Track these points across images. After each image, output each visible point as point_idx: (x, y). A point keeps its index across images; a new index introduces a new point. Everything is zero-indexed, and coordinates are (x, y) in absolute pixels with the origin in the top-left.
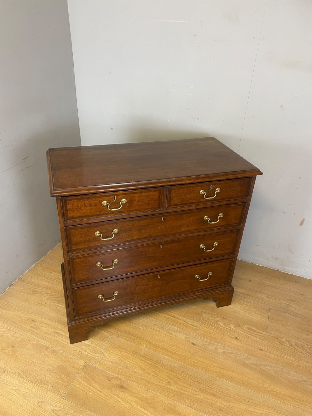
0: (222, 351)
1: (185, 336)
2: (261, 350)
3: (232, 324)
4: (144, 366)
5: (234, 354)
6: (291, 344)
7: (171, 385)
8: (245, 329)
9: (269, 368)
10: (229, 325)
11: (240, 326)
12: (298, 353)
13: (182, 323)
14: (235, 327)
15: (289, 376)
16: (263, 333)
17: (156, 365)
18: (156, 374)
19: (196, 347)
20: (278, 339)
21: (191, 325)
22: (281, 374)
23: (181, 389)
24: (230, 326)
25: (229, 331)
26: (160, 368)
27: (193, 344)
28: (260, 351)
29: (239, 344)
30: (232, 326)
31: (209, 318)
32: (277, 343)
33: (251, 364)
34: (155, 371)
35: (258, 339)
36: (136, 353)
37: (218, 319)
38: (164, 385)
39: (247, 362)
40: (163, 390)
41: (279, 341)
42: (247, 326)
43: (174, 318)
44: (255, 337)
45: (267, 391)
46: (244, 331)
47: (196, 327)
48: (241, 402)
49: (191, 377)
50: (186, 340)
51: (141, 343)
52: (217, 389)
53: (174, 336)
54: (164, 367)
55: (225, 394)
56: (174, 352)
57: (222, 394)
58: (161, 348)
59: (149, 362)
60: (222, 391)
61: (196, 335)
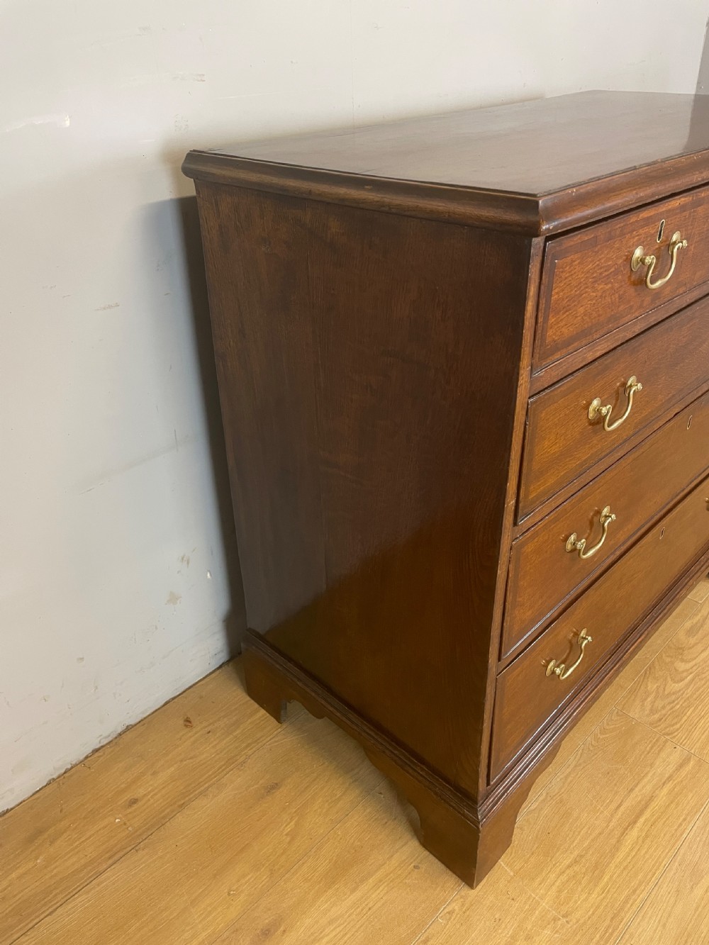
21: (677, 770)
47: (688, 760)
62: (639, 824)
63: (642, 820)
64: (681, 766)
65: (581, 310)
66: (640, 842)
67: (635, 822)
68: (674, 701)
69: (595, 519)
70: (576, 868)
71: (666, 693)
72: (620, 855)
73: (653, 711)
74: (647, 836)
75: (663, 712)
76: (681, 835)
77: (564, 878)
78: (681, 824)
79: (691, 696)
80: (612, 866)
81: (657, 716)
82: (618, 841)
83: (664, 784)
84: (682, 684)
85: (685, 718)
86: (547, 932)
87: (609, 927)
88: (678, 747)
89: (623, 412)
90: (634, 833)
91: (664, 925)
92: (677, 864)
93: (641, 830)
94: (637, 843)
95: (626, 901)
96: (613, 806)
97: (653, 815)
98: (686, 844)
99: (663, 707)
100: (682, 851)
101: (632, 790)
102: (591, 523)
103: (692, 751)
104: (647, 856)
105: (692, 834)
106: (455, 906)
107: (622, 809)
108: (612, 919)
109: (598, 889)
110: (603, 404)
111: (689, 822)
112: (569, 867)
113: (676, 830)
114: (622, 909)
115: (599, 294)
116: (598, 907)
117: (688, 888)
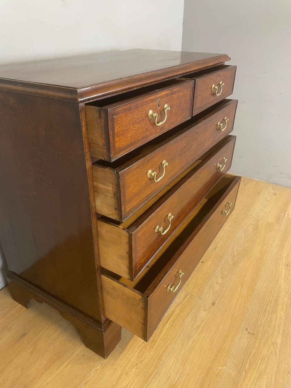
0: (221, 279)
1: (202, 311)
2: (215, 248)
4: (255, 373)
5: (223, 270)
7: (275, 343)
9: (235, 250)
13: (180, 309)
17: (251, 357)
18: (265, 358)
19: (217, 302)
21: (183, 300)
22: (240, 244)
23: (278, 333)
26: (254, 351)
27: (213, 304)
28: (217, 250)
29: (210, 263)
33: (233, 261)
34: (261, 358)
36: (234, 383)
38: (278, 350)
39: (231, 263)
40: (285, 353)
45: (260, 258)
47: (187, 295)
48: (277, 281)
49: (260, 318)
50: (208, 311)
51: (217, 373)
52: (269, 297)
53: (203, 325)
54: (252, 346)
55: (273, 291)
56: (227, 328)
57: (273, 293)
58: (224, 344)
59: (248, 365)
60: (270, 293)
61: (200, 298)
62: (169, 322)
63: (170, 320)
64: (185, 298)
65: (129, 135)
66: (169, 329)
69: (166, 219)
72: (162, 335)
74: (172, 326)
76: (184, 323)
77: (141, 348)
78: (184, 320)
80: (159, 340)
82: (161, 330)
83: (178, 306)
86: (134, 370)
87: (157, 363)
88: (184, 291)
89: (162, 174)
90: (167, 325)
91: (177, 359)
92: (182, 334)
94: (168, 329)
95: (164, 352)
97: (174, 318)
98: (186, 327)
100: (184, 330)
102: (165, 220)
103: (189, 292)
104: (172, 334)
105: (188, 322)
106: (99, 367)
108: (158, 360)
109: (153, 350)
110: (153, 172)
111: (187, 318)
113: (182, 322)
114: (162, 355)
115: (136, 128)
116: (153, 356)
117: (186, 343)
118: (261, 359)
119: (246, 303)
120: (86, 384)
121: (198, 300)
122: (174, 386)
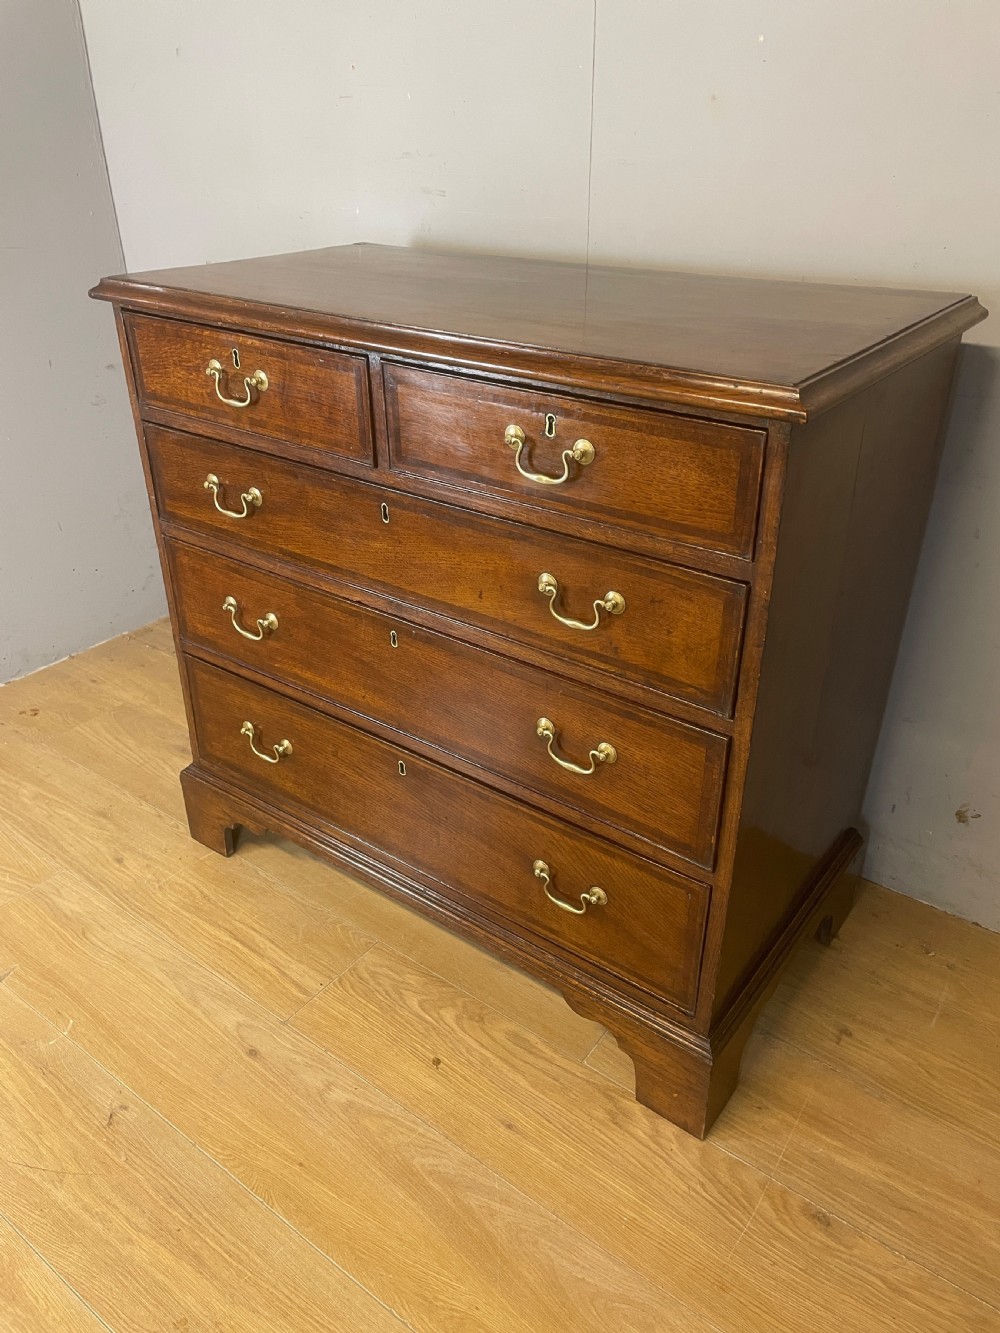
0: (343, 1100)
1: (241, 1018)
2: (509, 1127)
3: (454, 1005)
4: (17, 1095)
5: (387, 1123)
6: (657, 1131)
7: (61, 1181)
8: (496, 1034)
9: (496, 1206)
10: (441, 1008)
11: (481, 1020)
12: (669, 1172)
13: (265, 970)
14: (458, 1019)
15: (565, 1263)
16: (564, 1063)
17: (59, 1100)
18: (37, 1133)
19: (256, 1065)
20: (611, 1098)
21: (293, 982)
22: (535, 1243)
23: (86, 1208)
24: (442, 1012)
25: (427, 1030)
26: (69, 1113)
27: (253, 1053)
28: (502, 1129)
29: (431, 1085)
30: (449, 1015)
31: (378, 970)
32: (595, 1113)
33: (431, 1173)
34: (42, 1121)
35: (523, 1082)
36: (24, 1043)
37: (412, 979)
38: (36, 1177)
39: (417, 1162)
40: (17, 1194)
41: (610, 1106)
42: (513, 1027)
43: (246, 950)
44: (518, 1071)
45: (426, 1299)
46: (485, 1040)
47: (304, 991)
48: (285, 1315)
49: (155, 1171)
50: (235, 1033)
51: (64, 1014)
52: (223, 1241)
53: (198, 1012)
54: (82, 1113)
55: (241, 1267)
56: (163, 1066)
57: (231, 1265)
58: (122, 1046)
59: (44, 1085)
60: (237, 1252)
61: (284, 1023)
62: (234, 942)
63: (238, 945)
64: (297, 985)
66: (216, 941)
67: (237, 940)
68: (388, 995)
70: (199, 896)
71: (403, 991)
72: (206, 927)
73: (373, 974)
74: (221, 946)
75: (372, 983)
76: (219, 972)
77: (192, 888)
78: (230, 973)
79: (396, 1013)
80: (197, 920)
81: (366, 975)
82: (219, 926)
83: (277, 968)
84: (417, 1008)
85: (365, 1002)
86: (149, 876)
87: (144, 912)
88: (322, 987)
90: (227, 939)
91: (136, 947)
92: (189, 964)
93: (228, 943)
95: (163, 925)
96: (256, 926)
97: (242, 953)
98: (208, 974)
99: (379, 984)
101: (273, 942)
103: (315, 998)
105: (218, 980)
107: (254, 933)
112: (201, 892)
114: (158, 922)
117: (165, 968)
118: (39, 1124)
119: (223, 1149)
120: (160, 816)
121: (281, 1016)
122: (84, 934)
